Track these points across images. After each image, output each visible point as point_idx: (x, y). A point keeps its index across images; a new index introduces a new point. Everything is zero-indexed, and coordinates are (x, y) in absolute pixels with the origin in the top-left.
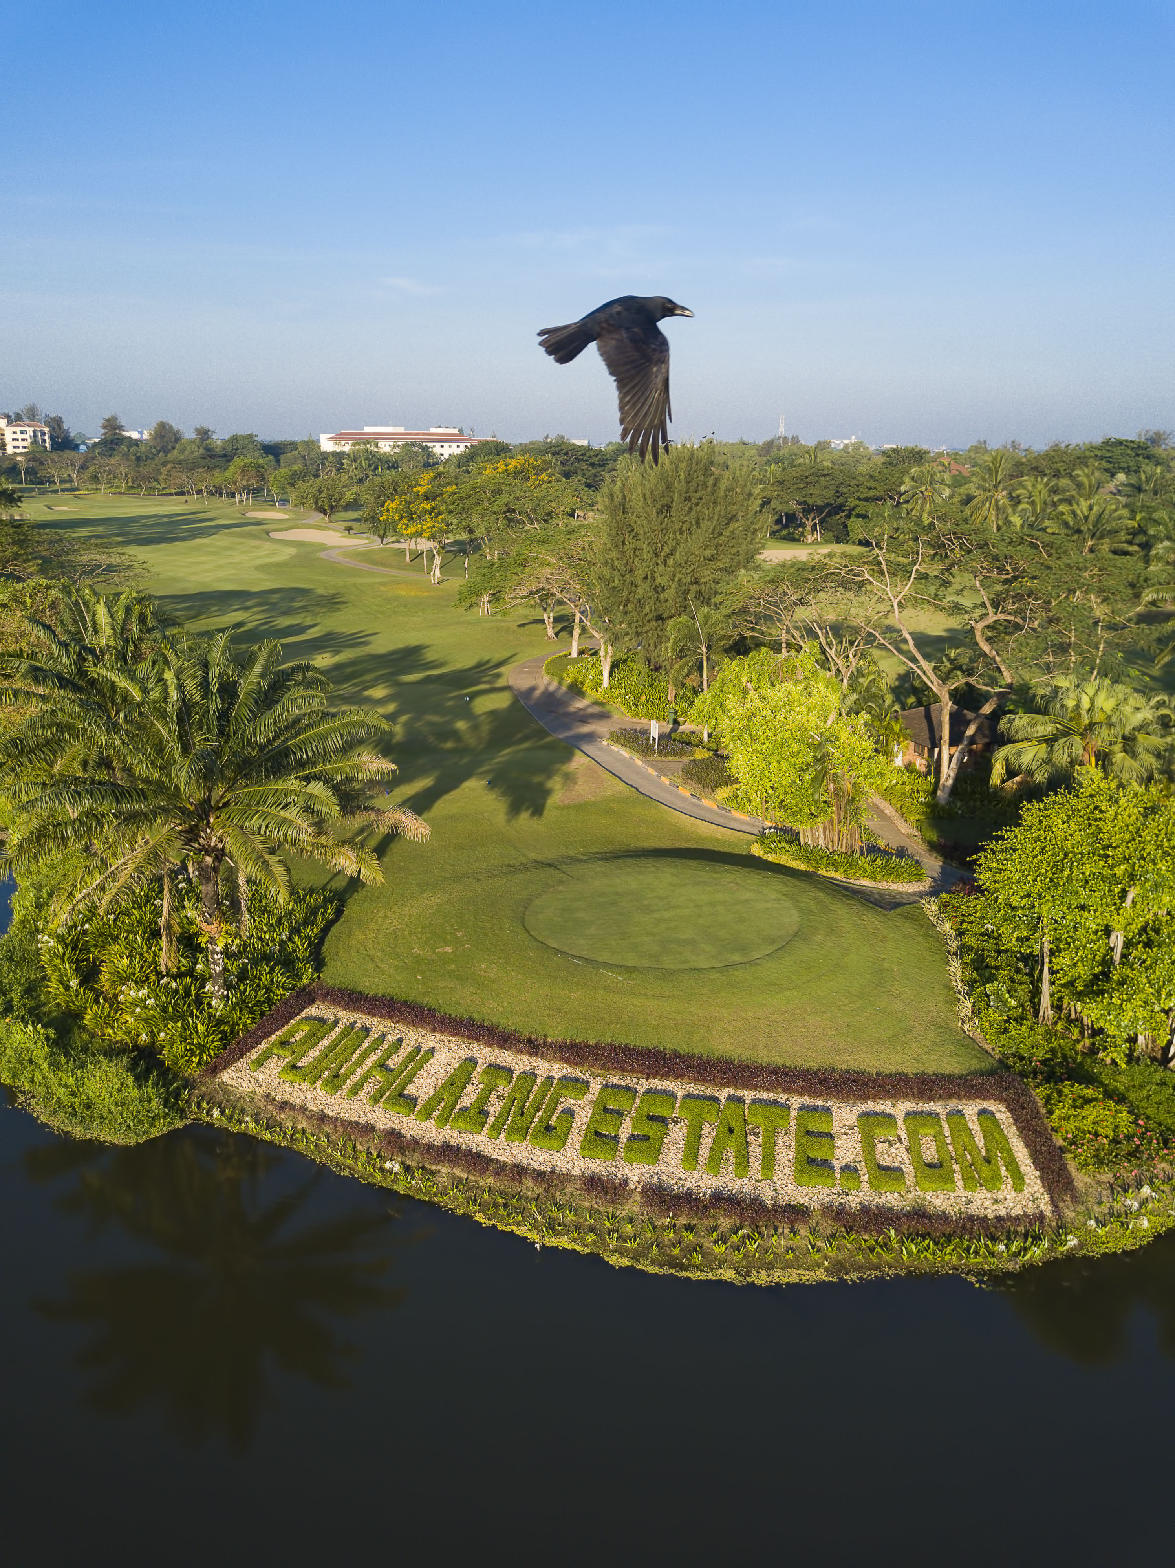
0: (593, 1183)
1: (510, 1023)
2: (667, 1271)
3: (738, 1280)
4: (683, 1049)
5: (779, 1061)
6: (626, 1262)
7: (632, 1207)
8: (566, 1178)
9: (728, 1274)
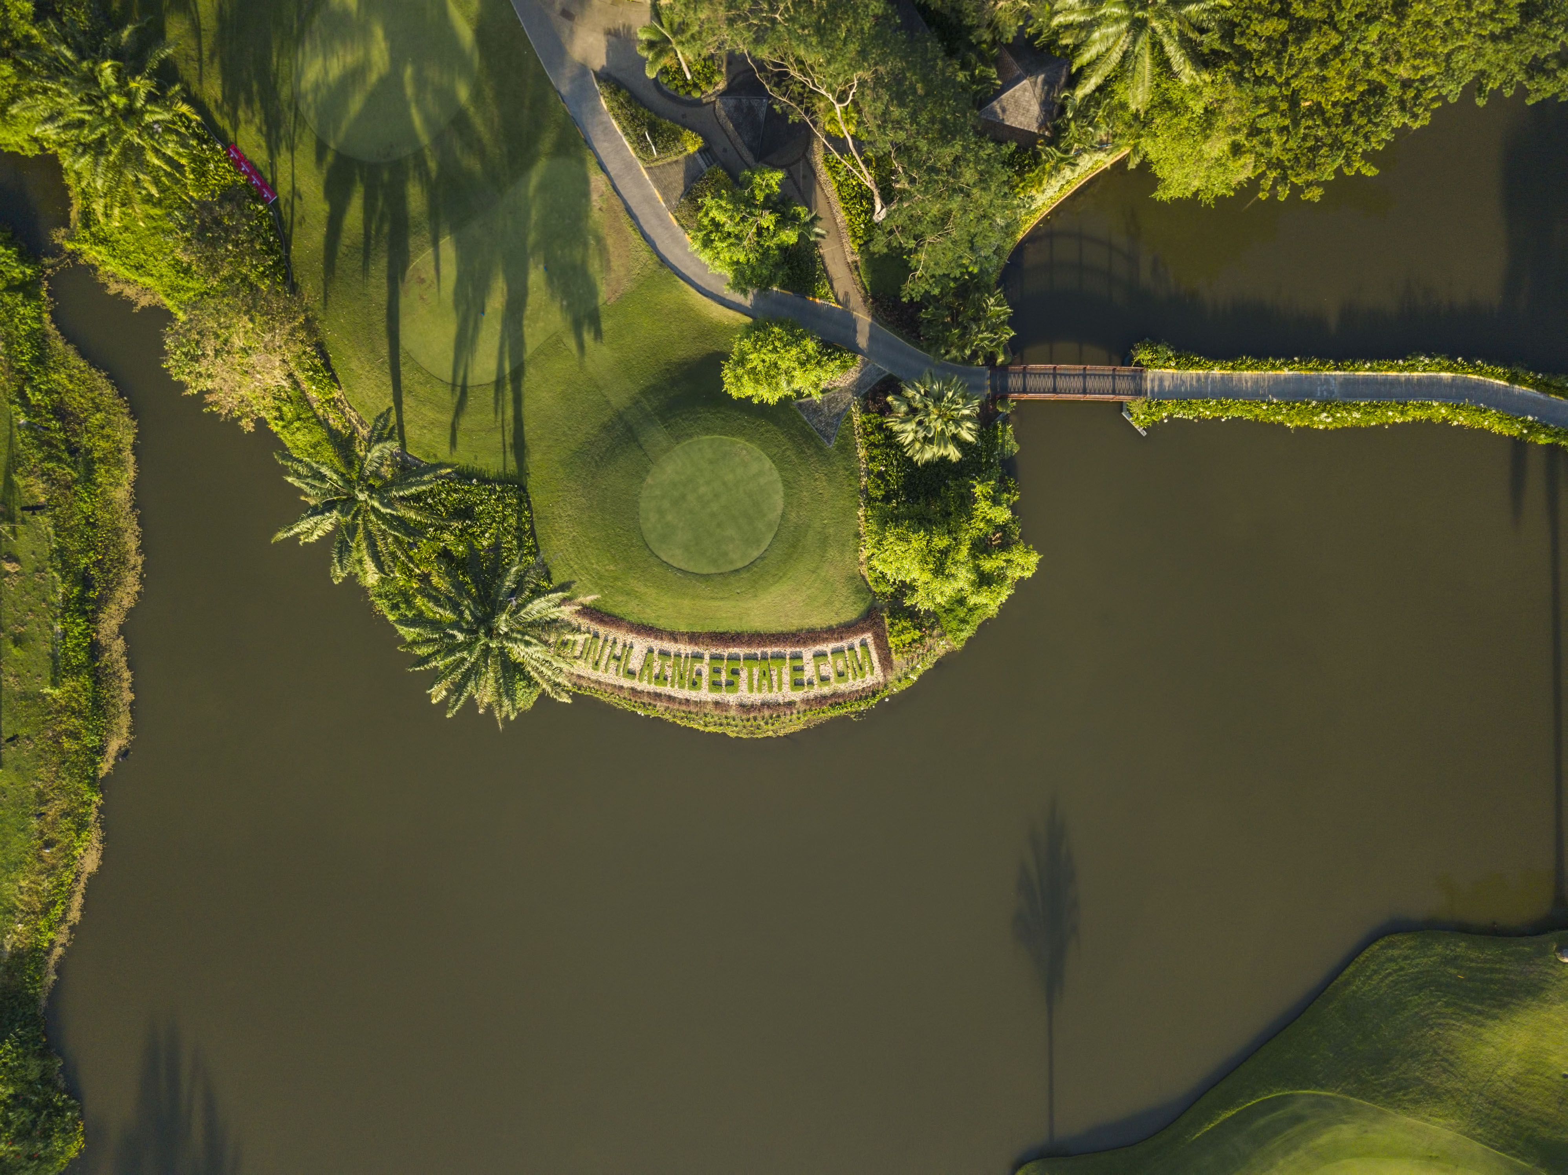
0: (717, 704)
1: (662, 624)
2: (750, 736)
3: (774, 736)
4: (739, 630)
5: (780, 629)
6: (735, 735)
7: (732, 713)
8: (706, 703)
9: (770, 733)
